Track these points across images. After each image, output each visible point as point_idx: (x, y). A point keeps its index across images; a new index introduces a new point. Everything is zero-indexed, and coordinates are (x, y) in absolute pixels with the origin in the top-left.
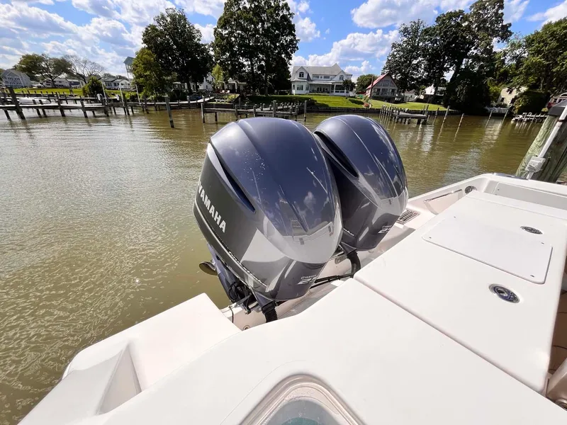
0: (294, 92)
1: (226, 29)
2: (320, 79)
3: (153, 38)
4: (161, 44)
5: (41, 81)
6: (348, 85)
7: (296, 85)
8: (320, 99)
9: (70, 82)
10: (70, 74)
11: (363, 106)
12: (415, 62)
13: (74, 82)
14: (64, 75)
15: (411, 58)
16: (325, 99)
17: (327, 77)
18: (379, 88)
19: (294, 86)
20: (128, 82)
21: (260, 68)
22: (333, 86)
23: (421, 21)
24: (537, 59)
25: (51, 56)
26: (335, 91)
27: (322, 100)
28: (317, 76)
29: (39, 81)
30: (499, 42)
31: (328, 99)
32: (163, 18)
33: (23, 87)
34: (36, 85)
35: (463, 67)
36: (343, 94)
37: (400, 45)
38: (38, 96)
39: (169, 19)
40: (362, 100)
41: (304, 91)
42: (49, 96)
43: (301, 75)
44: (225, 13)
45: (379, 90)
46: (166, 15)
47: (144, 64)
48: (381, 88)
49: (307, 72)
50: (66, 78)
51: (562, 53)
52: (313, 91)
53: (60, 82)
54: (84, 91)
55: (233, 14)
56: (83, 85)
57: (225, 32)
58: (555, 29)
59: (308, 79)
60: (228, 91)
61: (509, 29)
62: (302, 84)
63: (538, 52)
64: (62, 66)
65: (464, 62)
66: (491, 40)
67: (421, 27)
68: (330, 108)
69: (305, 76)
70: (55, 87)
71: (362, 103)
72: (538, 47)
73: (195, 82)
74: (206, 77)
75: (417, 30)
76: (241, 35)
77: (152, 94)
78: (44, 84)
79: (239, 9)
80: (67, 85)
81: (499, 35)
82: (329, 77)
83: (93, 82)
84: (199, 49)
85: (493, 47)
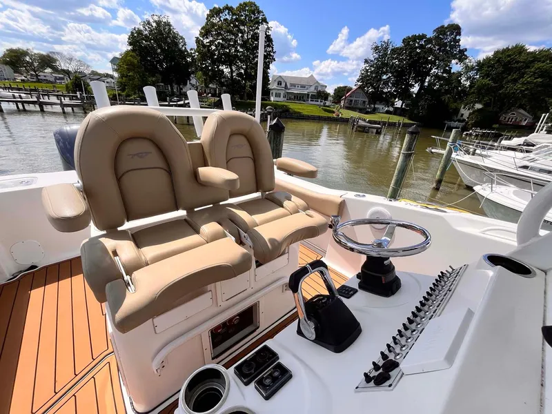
0: (272, 99)
1: (207, 38)
2: (297, 87)
3: (138, 41)
4: (145, 47)
5: (25, 75)
6: (322, 95)
7: (274, 92)
8: (295, 107)
9: (56, 77)
10: (55, 70)
11: (334, 115)
12: (385, 77)
13: (60, 77)
14: (48, 70)
15: (381, 74)
16: (300, 107)
17: (303, 87)
18: (351, 99)
19: (272, 93)
20: (113, 81)
21: (240, 75)
22: (308, 95)
23: (390, 41)
24: (486, 81)
25: (36, 51)
26: (310, 99)
27: (297, 107)
28: (293, 85)
29: (22, 74)
30: (457, 64)
31: (303, 107)
32: (149, 23)
33: (5, 79)
34: (19, 78)
35: (426, 84)
36: (317, 103)
37: (372, 61)
38: (19, 89)
39: (154, 25)
40: (334, 110)
41: (281, 99)
42: (31, 90)
43: (279, 83)
44: (207, 24)
45: (351, 101)
46: (151, 21)
47: (127, 65)
48: (354, 99)
49: (284, 81)
50: (51, 73)
51: (507, 77)
52: (290, 99)
53: (45, 76)
54: (67, 87)
55: (213, 25)
56: (67, 81)
57: (206, 41)
58: (501, 56)
59: (286, 87)
60: (210, 95)
61: (465, 53)
62: (279, 92)
63: (487, 75)
64: (47, 61)
65: (427, 80)
66: (450, 62)
67: (391, 46)
68: (303, 116)
69: (283, 85)
70: (39, 81)
71: (334, 112)
72: (486, 71)
73: (179, 84)
74: (190, 80)
75: (386, 49)
76: (222, 44)
77: (135, 94)
78: (29, 77)
79: (221, 20)
80: (52, 79)
81: (456, 58)
82: (305, 87)
83: (76, 80)
84: (183, 54)
85: (451, 68)
